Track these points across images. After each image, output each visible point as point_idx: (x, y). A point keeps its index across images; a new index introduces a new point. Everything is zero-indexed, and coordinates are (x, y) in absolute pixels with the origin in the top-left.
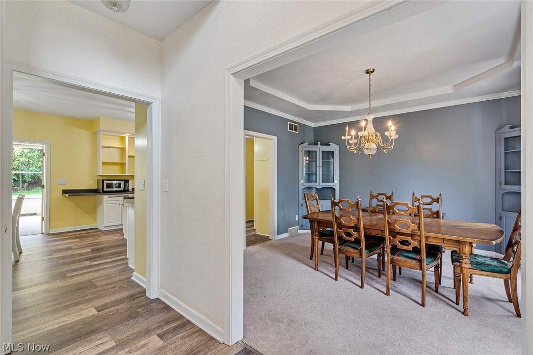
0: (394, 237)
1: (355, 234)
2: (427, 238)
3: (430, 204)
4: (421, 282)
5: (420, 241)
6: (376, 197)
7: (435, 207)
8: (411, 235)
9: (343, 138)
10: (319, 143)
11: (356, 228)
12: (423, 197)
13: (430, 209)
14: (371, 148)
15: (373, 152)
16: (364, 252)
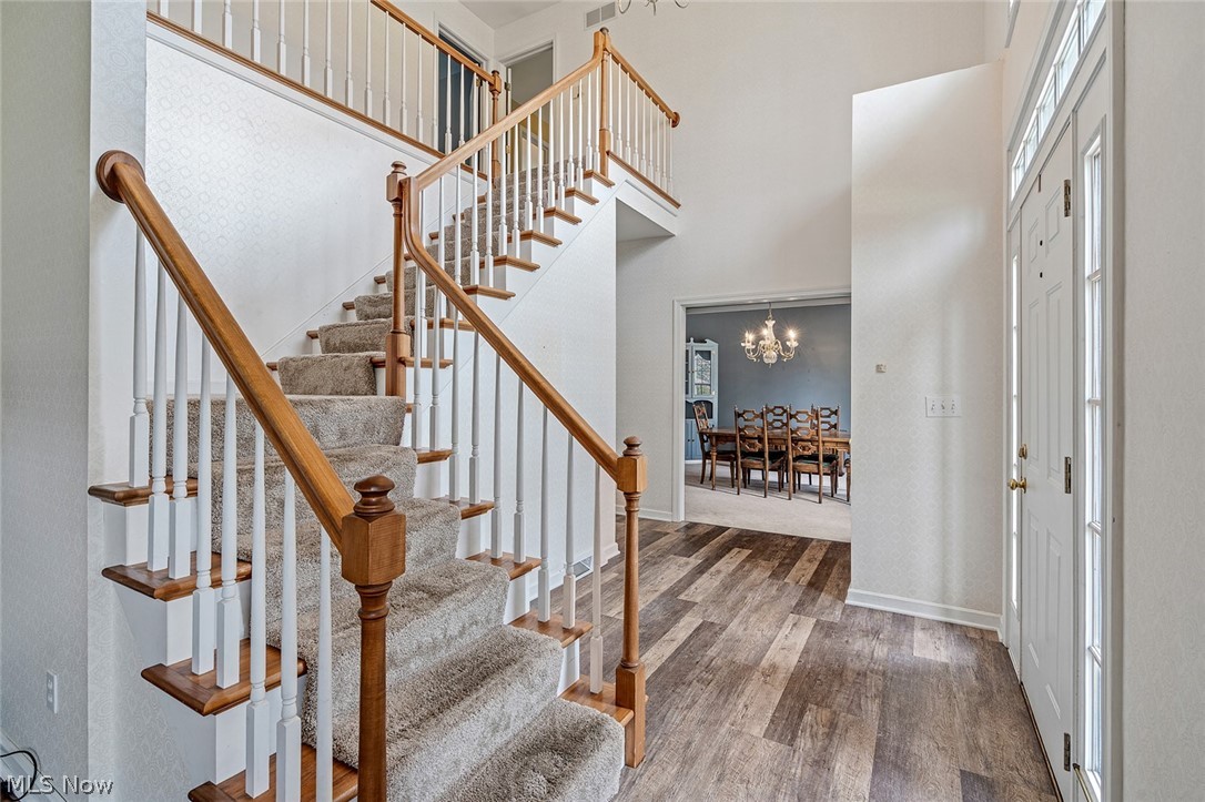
0: (796, 444)
1: (760, 446)
2: (823, 442)
3: (829, 416)
4: (819, 493)
5: (818, 447)
6: (772, 411)
7: (833, 420)
8: (811, 441)
9: (743, 344)
10: (692, 339)
11: (761, 440)
12: (822, 409)
13: (828, 423)
14: (771, 357)
15: (774, 361)
16: (768, 462)
